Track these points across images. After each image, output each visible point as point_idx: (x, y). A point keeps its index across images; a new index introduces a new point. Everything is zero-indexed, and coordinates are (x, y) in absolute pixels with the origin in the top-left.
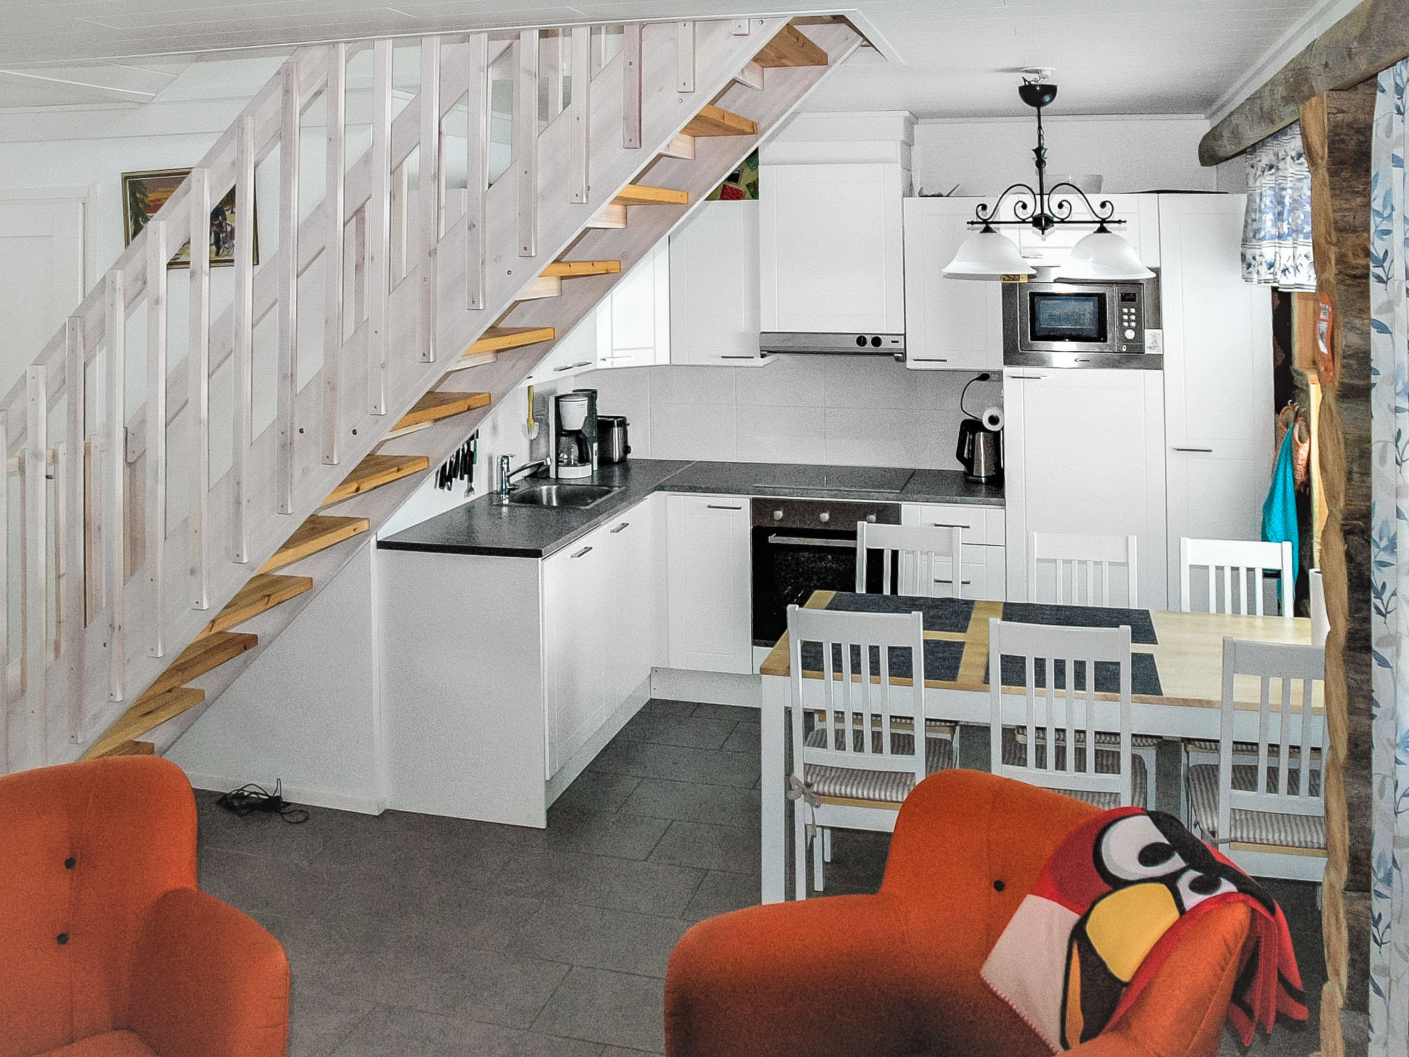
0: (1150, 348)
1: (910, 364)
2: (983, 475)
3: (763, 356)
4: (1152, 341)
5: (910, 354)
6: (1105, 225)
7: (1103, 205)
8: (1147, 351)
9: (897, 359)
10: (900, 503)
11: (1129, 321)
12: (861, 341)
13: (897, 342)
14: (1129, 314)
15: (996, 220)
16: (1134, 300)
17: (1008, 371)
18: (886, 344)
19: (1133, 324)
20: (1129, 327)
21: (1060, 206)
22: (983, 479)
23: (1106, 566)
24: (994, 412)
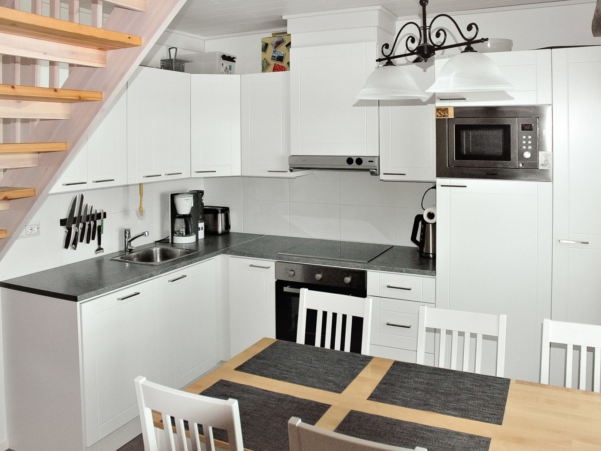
0: (543, 165)
1: (382, 177)
2: (431, 252)
3: (291, 171)
4: (544, 160)
5: (382, 170)
6: (472, 46)
7: (469, 28)
8: (540, 167)
9: (372, 173)
10: (366, 270)
11: (527, 145)
12: (350, 161)
13: (372, 161)
14: (527, 140)
15: (396, 54)
16: (531, 129)
17: (440, 181)
18: (365, 164)
19: (530, 147)
20: (527, 150)
21: (438, 35)
22: (431, 255)
23: (480, 338)
24: (431, 210)
